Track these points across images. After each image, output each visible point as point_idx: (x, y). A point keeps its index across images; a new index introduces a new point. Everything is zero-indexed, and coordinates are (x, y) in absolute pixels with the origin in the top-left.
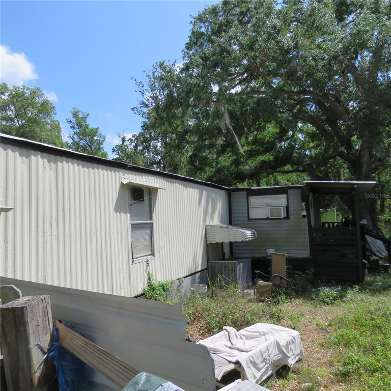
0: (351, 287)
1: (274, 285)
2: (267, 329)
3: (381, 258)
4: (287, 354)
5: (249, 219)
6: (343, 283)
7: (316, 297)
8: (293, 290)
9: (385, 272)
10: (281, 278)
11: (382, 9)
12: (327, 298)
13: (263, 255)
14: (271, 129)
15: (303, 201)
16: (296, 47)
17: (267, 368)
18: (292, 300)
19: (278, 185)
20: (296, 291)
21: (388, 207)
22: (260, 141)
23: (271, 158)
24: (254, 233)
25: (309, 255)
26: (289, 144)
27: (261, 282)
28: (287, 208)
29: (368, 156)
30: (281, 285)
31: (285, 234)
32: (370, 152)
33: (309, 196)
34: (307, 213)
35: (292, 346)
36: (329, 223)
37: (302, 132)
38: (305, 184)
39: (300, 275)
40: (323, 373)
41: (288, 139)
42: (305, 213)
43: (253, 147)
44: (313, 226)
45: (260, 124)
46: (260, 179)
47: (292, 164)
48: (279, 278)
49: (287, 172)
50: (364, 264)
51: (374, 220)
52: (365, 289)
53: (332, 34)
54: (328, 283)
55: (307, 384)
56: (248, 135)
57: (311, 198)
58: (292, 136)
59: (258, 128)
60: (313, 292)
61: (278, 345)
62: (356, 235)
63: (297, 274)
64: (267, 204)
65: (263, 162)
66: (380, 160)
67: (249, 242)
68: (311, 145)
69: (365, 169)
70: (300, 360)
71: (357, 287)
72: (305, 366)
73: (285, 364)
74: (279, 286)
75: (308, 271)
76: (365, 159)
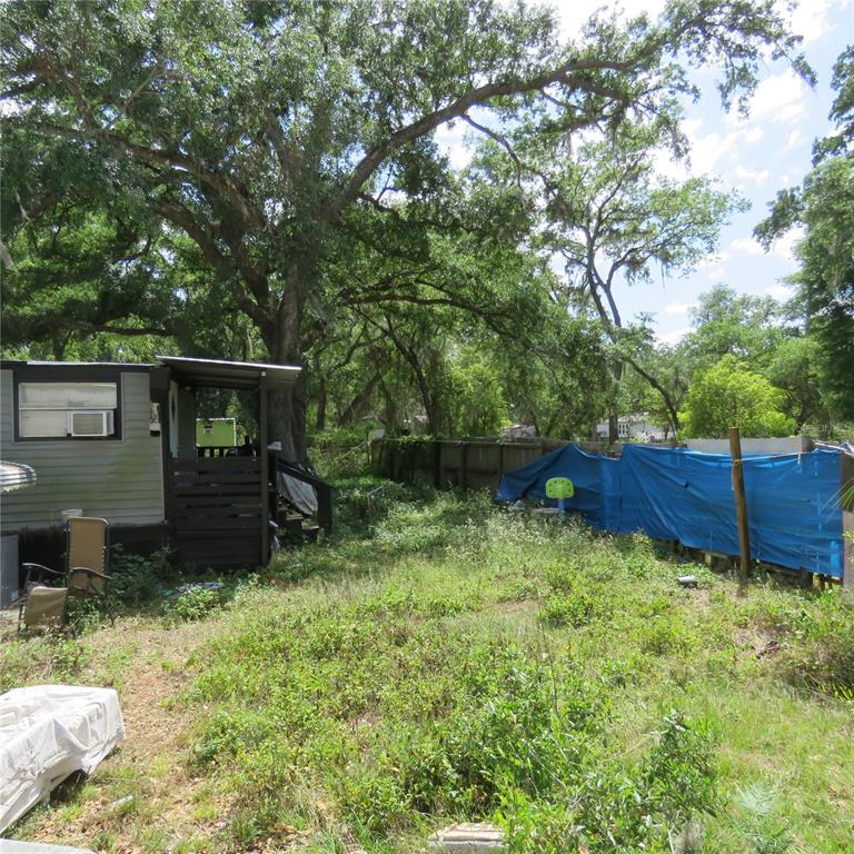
0: (244, 577)
1: (70, 592)
2: (35, 698)
3: (306, 516)
4: (81, 746)
5: (18, 438)
6: (230, 571)
7: (170, 607)
8: (119, 597)
9: (310, 543)
10: (91, 575)
11: (333, 30)
12: (193, 606)
13: (53, 524)
14: (96, 227)
15: (153, 399)
16: (158, 47)
17: (27, 790)
18: (116, 620)
19: (109, 360)
20: (127, 600)
21: (331, 420)
22: (64, 250)
23: (93, 295)
24: (28, 473)
25: (163, 518)
26: (139, 268)
27: (39, 589)
28: (117, 413)
29: (295, 316)
30: (91, 590)
31: (111, 473)
32: (298, 307)
33: (169, 388)
34: (163, 427)
35: (97, 726)
36: (212, 449)
37: (168, 248)
38: (161, 363)
39: (141, 564)
40: (162, 765)
41: (134, 257)
42: (156, 427)
43: (47, 262)
44: (175, 455)
45: (66, 209)
46: (66, 342)
47: (142, 315)
48: (85, 575)
49: (134, 332)
50: (272, 529)
51: (301, 443)
52: (270, 579)
53: (235, 45)
54: (199, 576)
55: (122, 801)
56: (37, 230)
57: (173, 393)
58: (146, 250)
59: (60, 218)
60: (165, 598)
61: (59, 730)
62: (259, 472)
63: (133, 561)
64: (71, 404)
65: (72, 303)
66: (318, 326)
67: (14, 494)
68: (190, 277)
69: (288, 340)
70: (115, 751)
71: (256, 576)
72: (126, 761)
73: (78, 769)
74: (83, 593)
75: (157, 554)
76: (290, 322)
